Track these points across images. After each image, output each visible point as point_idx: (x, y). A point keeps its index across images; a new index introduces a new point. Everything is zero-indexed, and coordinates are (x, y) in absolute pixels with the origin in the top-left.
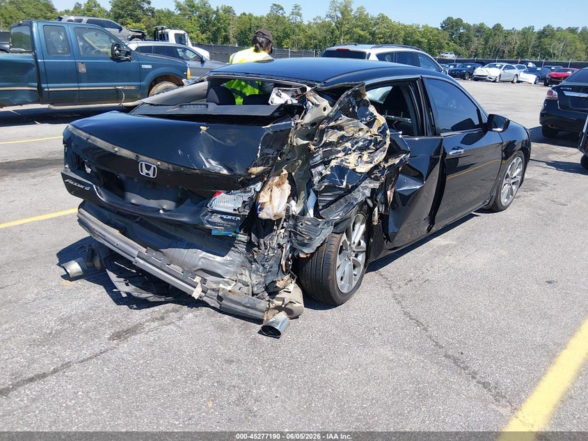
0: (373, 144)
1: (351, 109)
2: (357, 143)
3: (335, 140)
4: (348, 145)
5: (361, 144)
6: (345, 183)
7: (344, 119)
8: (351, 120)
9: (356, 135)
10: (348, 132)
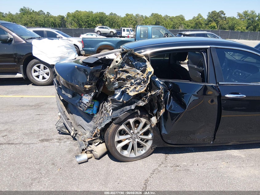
0: (143, 82)
1: (130, 63)
2: (137, 80)
3: (125, 78)
4: (133, 81)
5: (138, 81)
6: (121, 100)
7: (127, 67)
8: (131, 69)
9: (136, 76)
10: (132, 74)
